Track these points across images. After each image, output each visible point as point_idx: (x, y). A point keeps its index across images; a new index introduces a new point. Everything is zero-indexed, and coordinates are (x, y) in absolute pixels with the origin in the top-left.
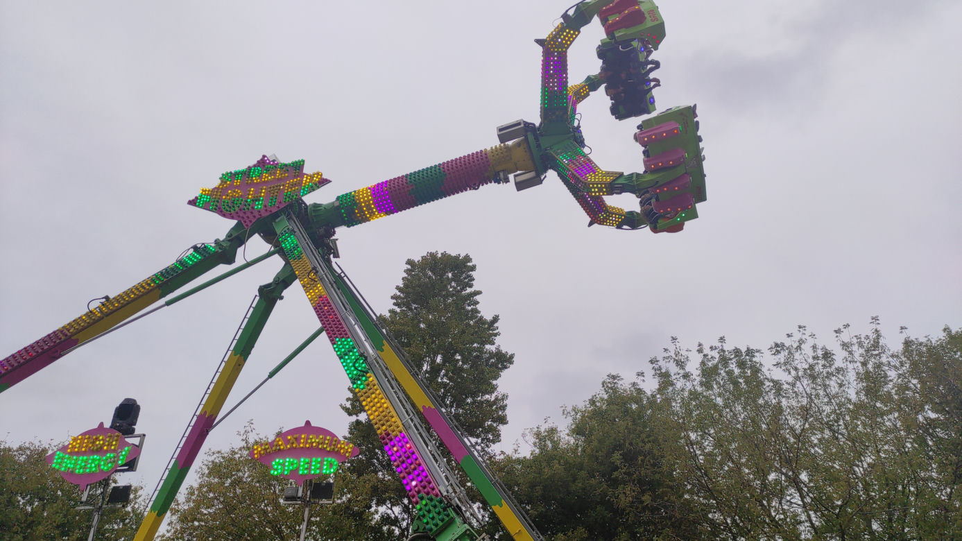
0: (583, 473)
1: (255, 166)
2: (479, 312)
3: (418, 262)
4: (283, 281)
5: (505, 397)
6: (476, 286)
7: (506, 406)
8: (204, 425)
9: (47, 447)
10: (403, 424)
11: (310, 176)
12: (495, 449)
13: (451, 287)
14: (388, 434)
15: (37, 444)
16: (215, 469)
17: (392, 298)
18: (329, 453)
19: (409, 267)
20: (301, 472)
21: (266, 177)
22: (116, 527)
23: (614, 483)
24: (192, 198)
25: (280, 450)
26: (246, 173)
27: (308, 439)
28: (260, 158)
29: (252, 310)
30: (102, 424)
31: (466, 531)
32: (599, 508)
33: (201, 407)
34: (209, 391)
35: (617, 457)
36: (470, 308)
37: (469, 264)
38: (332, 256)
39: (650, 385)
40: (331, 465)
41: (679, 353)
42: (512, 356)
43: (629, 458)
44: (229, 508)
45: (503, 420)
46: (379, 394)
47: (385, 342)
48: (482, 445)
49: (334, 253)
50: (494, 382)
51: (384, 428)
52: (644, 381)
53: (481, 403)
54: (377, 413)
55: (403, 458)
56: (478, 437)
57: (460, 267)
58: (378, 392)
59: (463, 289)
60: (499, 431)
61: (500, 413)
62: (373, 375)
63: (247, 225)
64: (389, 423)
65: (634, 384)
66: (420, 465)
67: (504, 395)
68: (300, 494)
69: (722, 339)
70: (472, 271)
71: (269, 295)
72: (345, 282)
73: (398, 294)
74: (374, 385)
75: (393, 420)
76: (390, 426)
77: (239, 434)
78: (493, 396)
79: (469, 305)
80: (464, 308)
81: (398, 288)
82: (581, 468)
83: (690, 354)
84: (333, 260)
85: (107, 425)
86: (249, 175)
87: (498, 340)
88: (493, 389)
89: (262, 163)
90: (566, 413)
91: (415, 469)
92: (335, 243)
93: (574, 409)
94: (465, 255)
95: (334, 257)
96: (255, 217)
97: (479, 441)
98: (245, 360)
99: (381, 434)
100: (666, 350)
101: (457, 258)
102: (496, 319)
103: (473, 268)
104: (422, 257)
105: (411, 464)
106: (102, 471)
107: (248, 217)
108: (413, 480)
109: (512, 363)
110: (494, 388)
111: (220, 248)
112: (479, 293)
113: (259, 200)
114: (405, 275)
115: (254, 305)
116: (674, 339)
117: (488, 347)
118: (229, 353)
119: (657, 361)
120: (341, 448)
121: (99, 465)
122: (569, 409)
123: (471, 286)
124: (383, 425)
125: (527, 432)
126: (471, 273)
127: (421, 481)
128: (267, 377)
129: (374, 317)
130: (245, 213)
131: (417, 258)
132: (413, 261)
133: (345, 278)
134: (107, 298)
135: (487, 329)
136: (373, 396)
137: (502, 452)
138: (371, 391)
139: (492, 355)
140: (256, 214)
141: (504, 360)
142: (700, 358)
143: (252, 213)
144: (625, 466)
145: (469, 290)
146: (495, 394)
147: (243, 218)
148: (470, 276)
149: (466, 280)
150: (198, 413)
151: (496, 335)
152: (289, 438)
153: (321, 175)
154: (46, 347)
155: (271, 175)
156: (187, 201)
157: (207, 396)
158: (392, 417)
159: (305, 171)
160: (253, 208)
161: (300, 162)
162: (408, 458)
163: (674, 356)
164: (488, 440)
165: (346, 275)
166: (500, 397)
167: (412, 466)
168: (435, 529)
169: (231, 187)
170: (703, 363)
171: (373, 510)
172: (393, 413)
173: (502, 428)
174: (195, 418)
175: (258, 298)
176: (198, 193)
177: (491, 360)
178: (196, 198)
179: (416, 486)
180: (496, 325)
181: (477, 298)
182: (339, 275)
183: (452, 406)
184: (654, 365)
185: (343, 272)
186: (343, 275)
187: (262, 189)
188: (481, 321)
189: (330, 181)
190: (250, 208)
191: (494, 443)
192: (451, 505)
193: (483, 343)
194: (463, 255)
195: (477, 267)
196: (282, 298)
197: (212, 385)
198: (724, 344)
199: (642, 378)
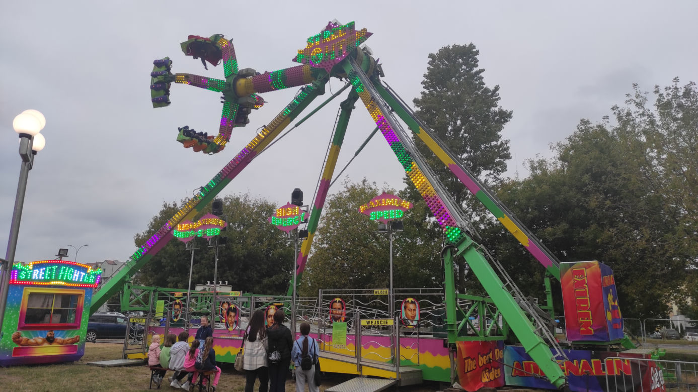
0: (566, 188)
1: (325, 30)
2: (484, 84)
3: (437, 54)
4: (353, 97)
5: (507, 142)
6: (480, 66)
7: (509, 147)
8: (325, 185)
9: (239, 196)
10: (435, 189)
11: (360, 32)
12: (503, 176)
13: (462, 70)
14: (427, 196)
15: (233, 195)
16: (333, 205)
17: (422, 83)
18: (397, 208)
19: (431, 59)
20: (385, 218)
21: (334, 37)
22: (284, 236)
23: (586, 194)
24: (294, 57)
25: (373, 207)
26: (321, 36)
27: (386, 201)
28: (327, 24)
29: (338, 117)
30: (288, 203)
31: (472, 244)
32: (576, 210)
33: (322, 175)
34: (324, 166)
35: (586, 178)
36: (477, 82)
37: (474, 50)
38: (380, 76)
39: (612, 125)
40: (400, 213)
41: (639, 95)
42: (511, 113)
43: (596, 177)
44: (345, 226)
45: (508, 157)
46: (420, 174)
47: (420, 127)
48: (495, 174)
49: (381, 74)
50: (499, 133)
51: (425, 192)
52: (608, 122)
53: (491, 147)
54: (420, 185)
55: (436, 208)
56: (491, 170)
57: (468, 54)
58: (419, 173)
59: (471, 69)
60: (505, 164)
61: (505, 152)
62: (415, 162)
63: (329, 71)
64: (427, 190)
65: (599, 126)
66: (445, 211)
67: (507, 141)
68: (386, 228)
69: (676, 80)
70: (476, 55)
71: (347, 108)
72: (391, 92)
73: (426, 80)
74: (417, 169)
75: (429, 188)
76: (428, 191)
77: (342, 184)
78: (499, 143)
79: (476, 80)
80: (472, 83)
81: (425, 76)
82: (564, 184)
83: (647, 96)
84: (381, 79)
85: (290, 203)
86: (323, 37)
87: (499, 103)
88: (497, 138)
89: (329, 27)
90: (552, 147)
91: (443, 214)
92: (380, 67)
93: (558, 145)
94: (470, 44)
95: (381, 76)
96: (332, 65)
97: (492, 172)
98: (340, 147)
99: (423, 195)
100: (628, 95)
101: (464, 47)
102: (497, 88)
103: (477, 53)
104: (439, 50)
105: (441, 211)
106: (294, 224)
107: (328, 65)
108: (443, 219)
109: (511, 117)
110: (499, 137)
111: (316, 87)
112: (483, 70)
113: (332, 53)
114: (429, 66)
115: (339, 114)
116: (635, 85)
117: (493, 108)
118: (331, 144)
119: (618, 108)
120: (404, 205)
121: (293, 222)
122: (555, 145)
123: (476, 66)
124: (424, 191)
125: (526, 161)
126: (475, 57)
127: (447, 220)
128: (354, 155)
129: (411, 112)
130: (326, 63)
131: (436, 52)
132: (433, 55)
133: (390, 90)
134: (264, 126)
135: (491, 97)
136: (417, 175)
137: (509, 178)
138: (415, 172)
139: (496, 114)
140: (332, 63)
141: (505, 116)
142: (657, 96)
143: (330, 62)
144: (592, 183)
145: (475, 70)
146: (500, 140)
147: (325, 66)
148: (476, 59)
149: (473, 63)
150: (321, 179)
151: (497, 99)
152: (376, 201)
153: (366, 30)
154: (243, 158)
155: (336, 35)
156: (292, 60)
157: (324, 169)
158: (428, 186)
159: (356, 29)
160: (330, 59)
161: (352, 23)
162: (439, 208)
163: (634, 98)
164: (499, 171)
165: (390, 88)
166: (504, 142)
167: (442, 212)
168: (456, 243)
169: (315, 46)
170: (659, 100)
171: (427, 220)
172: (429, 184)
173: (507, 162)
174: (320, 182)
175: (341, 110)
176: (297, 54)
177: (496, 118)
178: (296, 57)
179: (445, 222)
180: (497, 93)
181: (482, 74)
182: (386, 88)
183: (471, 152)
184: (615, 111)
185: (388, 86)
186: (388, 88)
187: (333, 46)
188: (487, 90)
189: (372, 34)
190: (328, 59)
191: (503, 172)
192: (464, 232)
193: (490, 107)
194: (468, 45)
195: (480, 52)
196: (354, 108)
197: (325, 163)
198: (677, 83)
199: (607, 120)
